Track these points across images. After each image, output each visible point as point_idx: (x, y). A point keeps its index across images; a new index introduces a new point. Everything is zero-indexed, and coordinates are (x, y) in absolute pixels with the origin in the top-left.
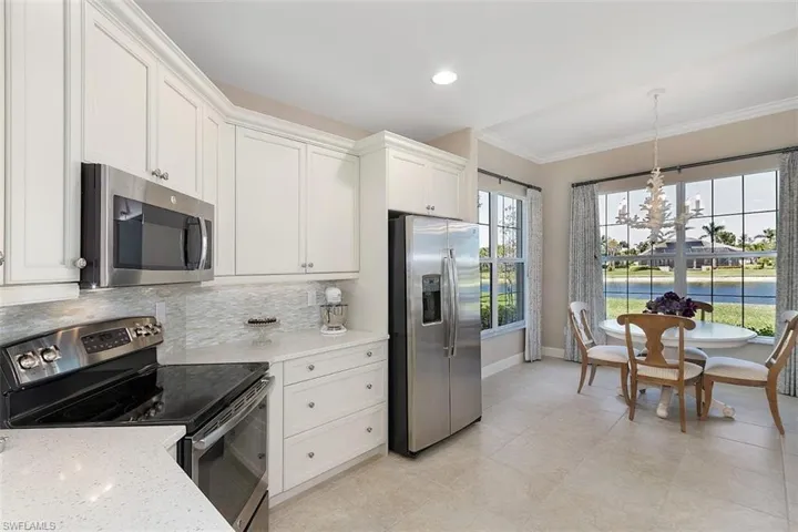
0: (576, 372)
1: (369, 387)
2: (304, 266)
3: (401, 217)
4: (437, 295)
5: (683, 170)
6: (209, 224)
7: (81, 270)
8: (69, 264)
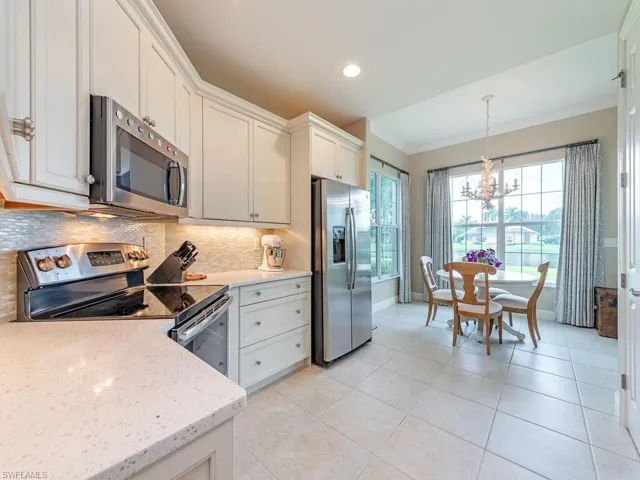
0: (425, 309)
1: (298, 312)
2: (252, 216)
3: (318, 181)
4: (342, 242)
5: (505, 160)
6: (185, 171)
7: (91, 185)
8: (82, 179)
